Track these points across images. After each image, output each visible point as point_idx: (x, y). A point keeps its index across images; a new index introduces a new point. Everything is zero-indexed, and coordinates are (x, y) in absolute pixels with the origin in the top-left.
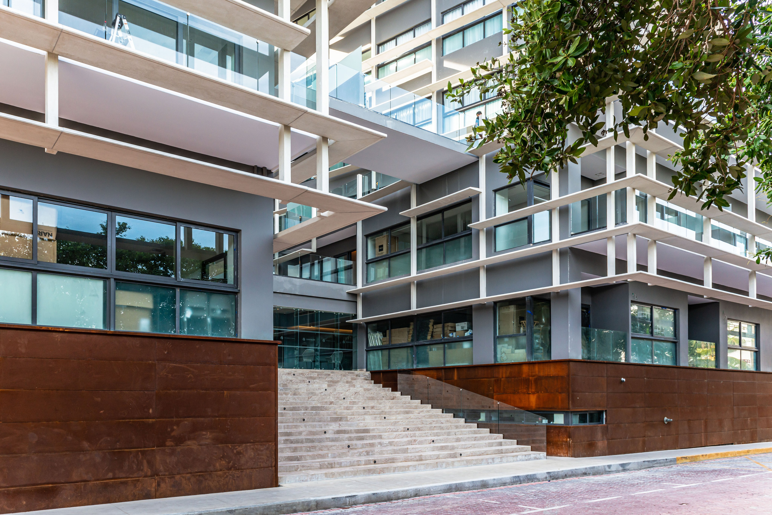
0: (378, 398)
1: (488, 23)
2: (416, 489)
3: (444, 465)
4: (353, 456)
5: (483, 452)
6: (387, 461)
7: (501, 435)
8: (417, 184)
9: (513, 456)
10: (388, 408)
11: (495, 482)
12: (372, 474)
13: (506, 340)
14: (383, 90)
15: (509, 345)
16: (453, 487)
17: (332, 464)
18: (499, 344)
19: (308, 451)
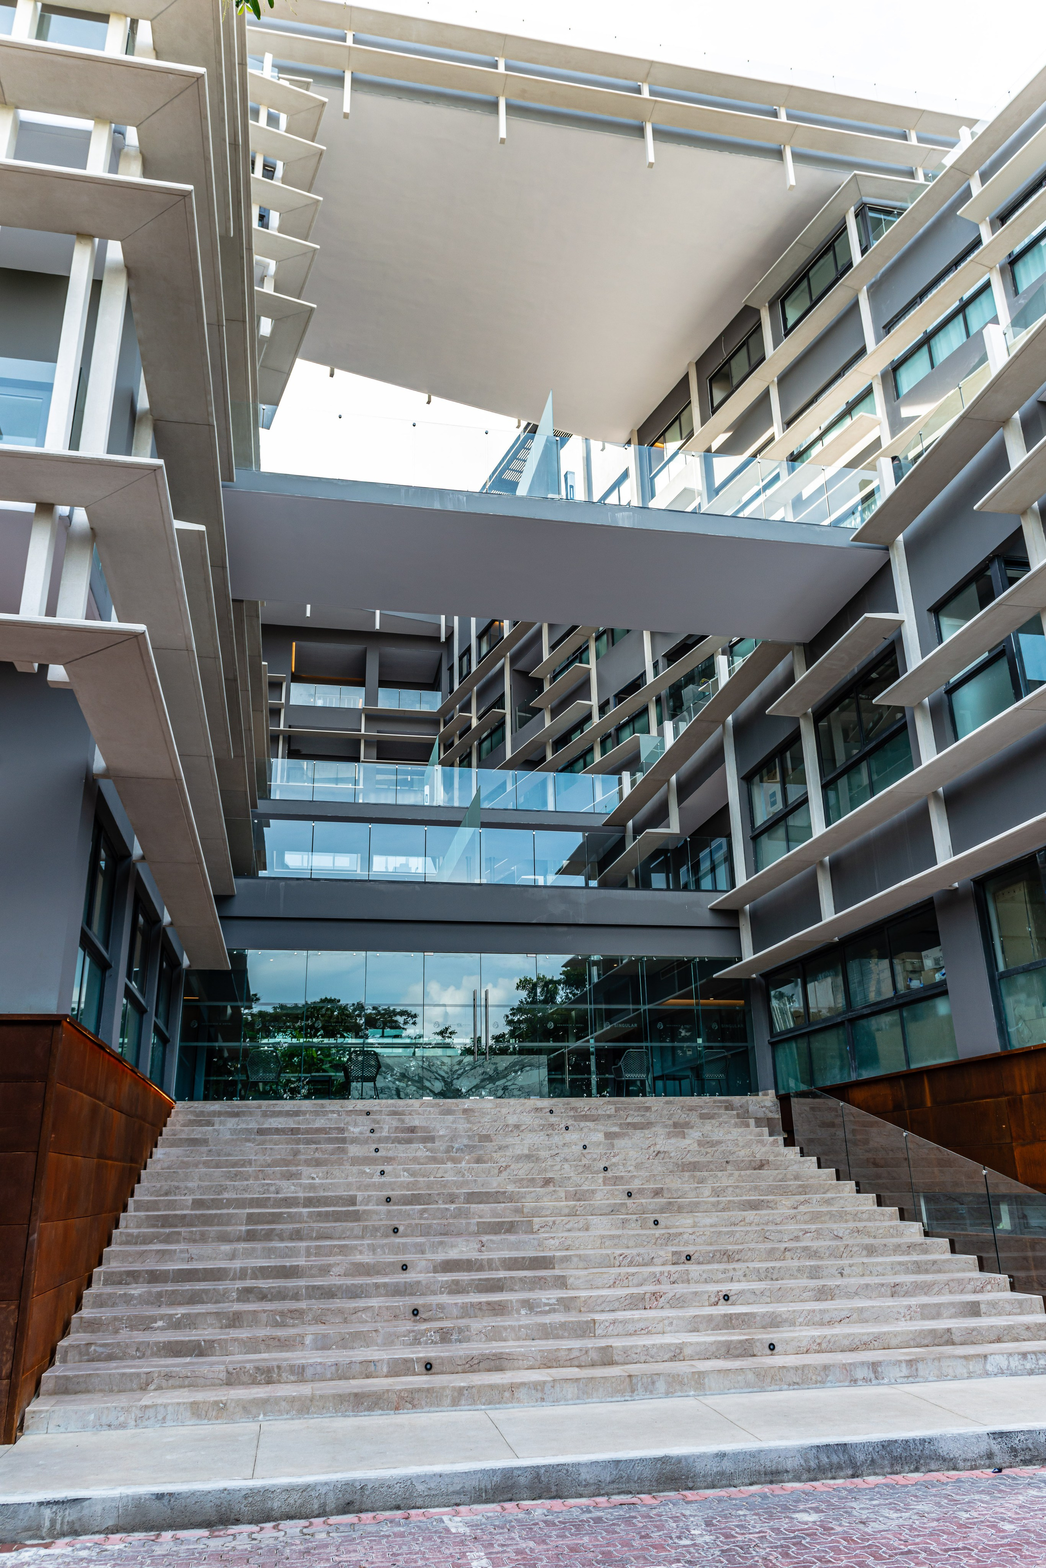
0: (712, 1166)
1: (973, 312)
2: (350, 1484)
3: (661, 1386)
4: (392, 1343)
5: (865, 1338)
6: (473, 1365)
7: (1003, 1279)
8: (804, 645)
9: (966, 1357)
10: (707, 1192)
11: (727, 1466)
12: (370, 1409)
13: (1021, 980)
14: (804, 498)
15: (1029, 996)
16: (522, 1480)
17: (269, 1370)
18: (1009, 994)
19: (277, 1325)
